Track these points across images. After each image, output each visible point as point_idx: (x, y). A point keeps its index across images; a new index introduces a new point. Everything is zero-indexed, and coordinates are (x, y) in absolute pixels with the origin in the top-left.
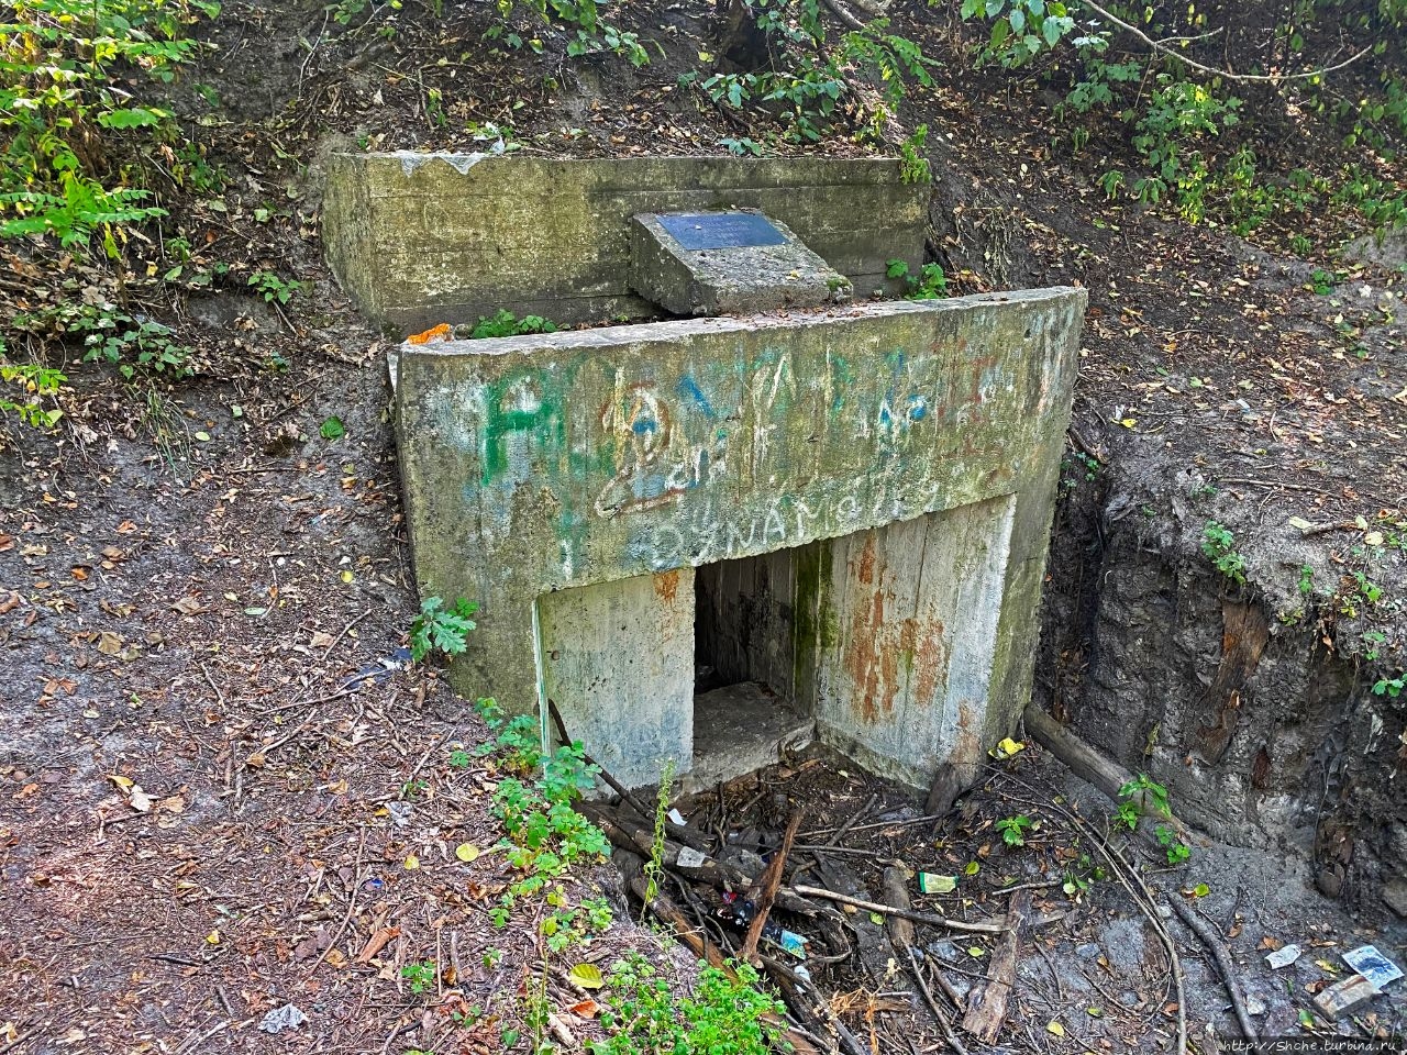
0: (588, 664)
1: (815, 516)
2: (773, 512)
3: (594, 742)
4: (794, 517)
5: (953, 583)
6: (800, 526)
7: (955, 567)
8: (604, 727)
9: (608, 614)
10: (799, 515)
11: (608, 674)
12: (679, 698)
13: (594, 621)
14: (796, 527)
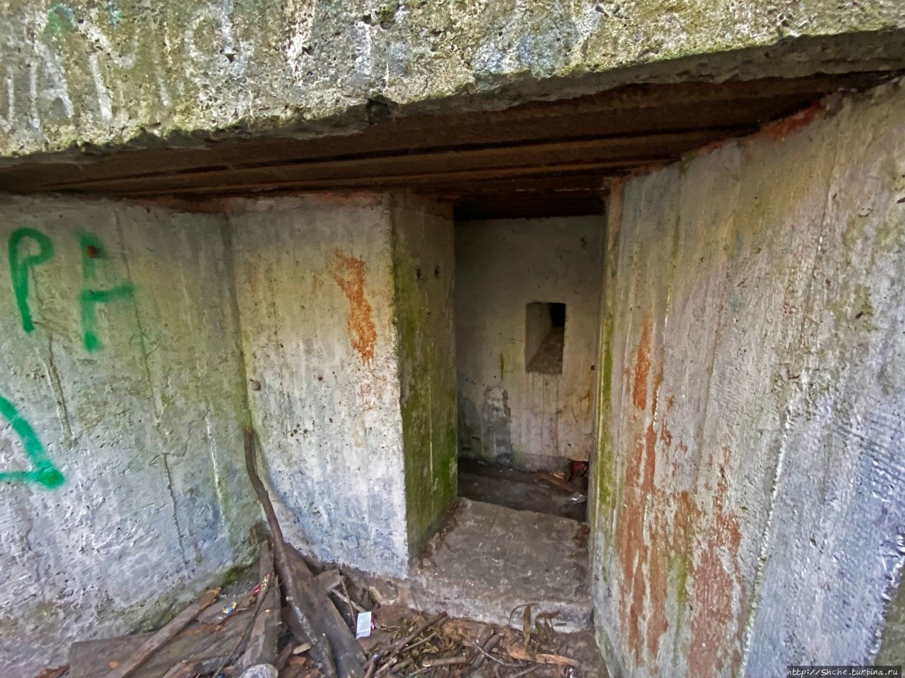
0: (288, 407)
1: (130, 61)
2: (39, 48)
3: (300, 494)
4: (82, 63)
5: (769, 422)
6: (101, 87)
7: (776, 378)
8: (309, 483)
9: (303, 358)
10: (93, 59)
11: (309, 426)
12: (387, 484)
13: (290, 360)
14: (92, 91)
